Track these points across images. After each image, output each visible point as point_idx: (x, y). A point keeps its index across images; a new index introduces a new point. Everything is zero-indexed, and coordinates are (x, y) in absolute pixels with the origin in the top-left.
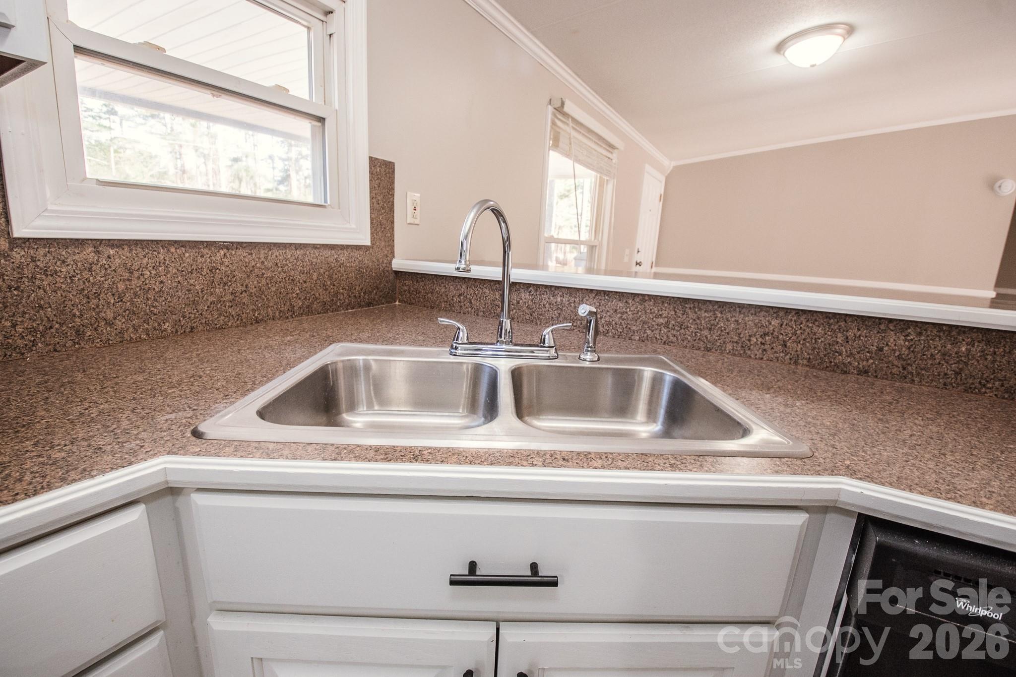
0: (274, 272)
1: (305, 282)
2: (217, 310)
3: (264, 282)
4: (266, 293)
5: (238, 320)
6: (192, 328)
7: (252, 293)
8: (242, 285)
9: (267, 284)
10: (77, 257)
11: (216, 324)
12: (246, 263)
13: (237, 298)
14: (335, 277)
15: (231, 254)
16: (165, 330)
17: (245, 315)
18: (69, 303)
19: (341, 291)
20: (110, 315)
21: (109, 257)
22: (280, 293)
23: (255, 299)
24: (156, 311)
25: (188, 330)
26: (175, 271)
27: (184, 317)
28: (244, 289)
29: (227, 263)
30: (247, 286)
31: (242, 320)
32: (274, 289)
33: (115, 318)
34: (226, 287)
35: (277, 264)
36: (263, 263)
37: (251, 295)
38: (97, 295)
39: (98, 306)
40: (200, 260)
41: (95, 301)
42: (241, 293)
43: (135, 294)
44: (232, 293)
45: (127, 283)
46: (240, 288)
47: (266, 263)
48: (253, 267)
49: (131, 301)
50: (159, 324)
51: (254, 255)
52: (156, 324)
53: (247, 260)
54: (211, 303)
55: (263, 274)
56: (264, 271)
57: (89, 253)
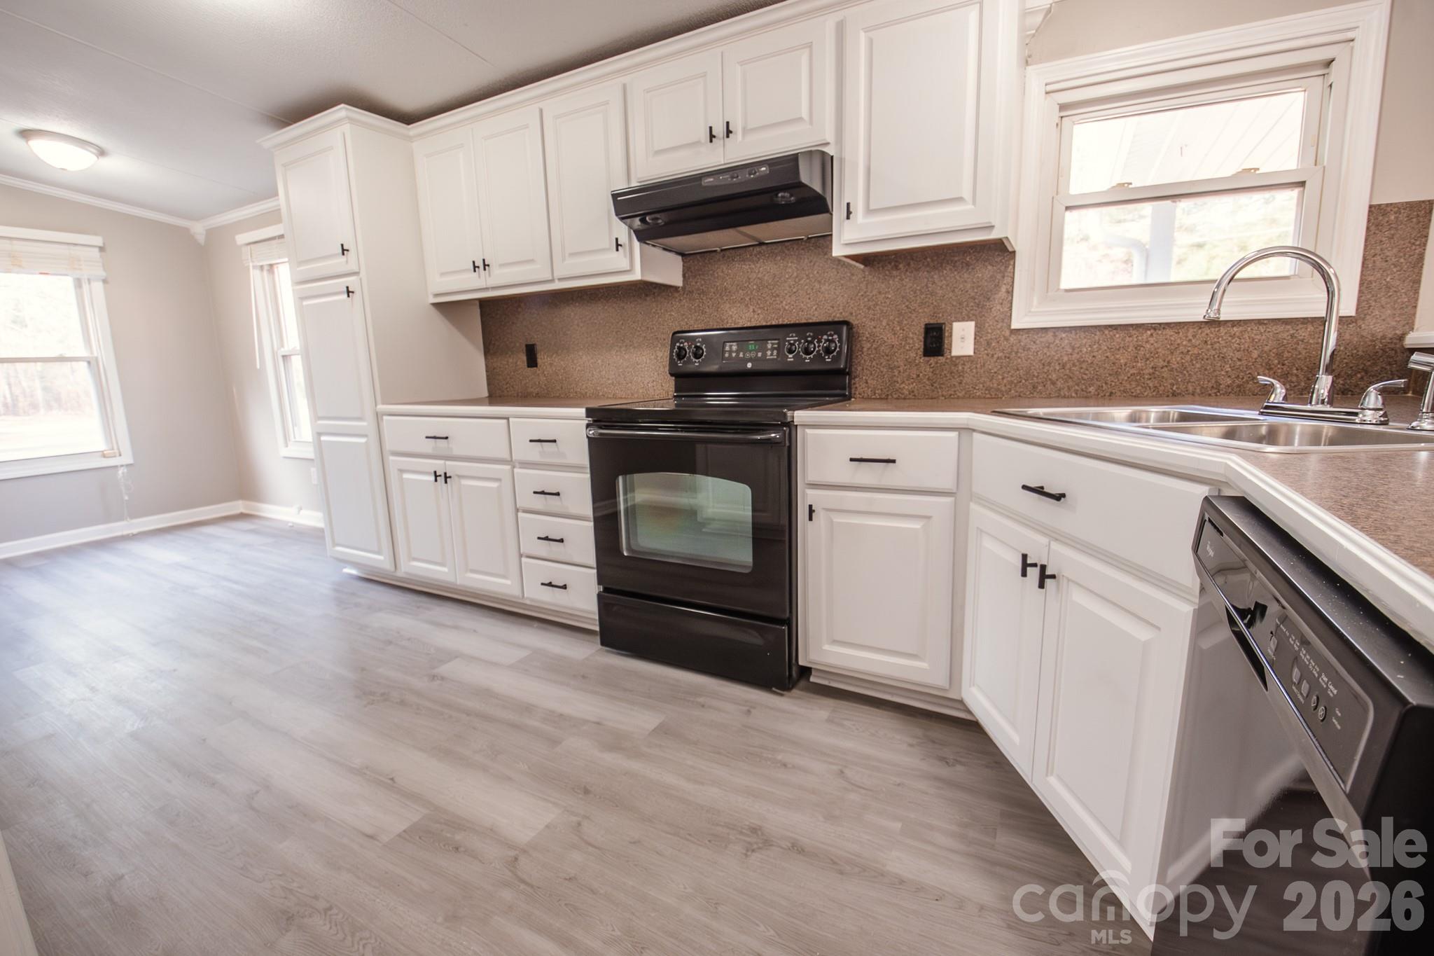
0: (1201, 349)
1: (1240, 360)
2: (1136, 381)
3: (1188, 358)
4: (1189, 369)
5: (1154, 391)
6: (1111, 394)
7: (1173, 368)
8: (1164, 361)
9: (1192, 360)
10: (1041, 340)
11: (1132, 393)
12: (1171, 341)
13: (1157, 372)
14: (1286, 354)
15: (1158, 334)
16: (1090, 392)
17: (1162, 388)
18: (1033, 368)
19: (1295, 372)
20: (1054, 376)
21: (1061, 339)
22: (1206, 370)
23: (1176, 374)
24: (1085, 377)
25: (1108, 394)
26: (1106, 348)
27: (1106, 383)
28: (1166, 364)
29: (1152, 342)
30: (1168, 362)
31: (1158, 392)
32: (1198, 366)
33: (1057, 380)
34: (1148, 362)
35: (1206, 342)
36: (1190, 340)
37: (1172, 370)
38: (1049, 364)
39: (1048, 371)
40: (1128, 339)
41: (1047, 368)
42: (1162, 368)
43: (1074, 365)
44: (1153, 368)
45: (1070, 356)
46: (1161, 363)
47: (1193, 341)
48: (1178, 344)
49: (1070, 369)
50: (1086, 388)
51: (1181, 334)
52: (1084, 387)
53: (1172, 339)
54: (1131, 375)
55: (1188, 351)
56: (1189, 348)
57: (1050, 337)
